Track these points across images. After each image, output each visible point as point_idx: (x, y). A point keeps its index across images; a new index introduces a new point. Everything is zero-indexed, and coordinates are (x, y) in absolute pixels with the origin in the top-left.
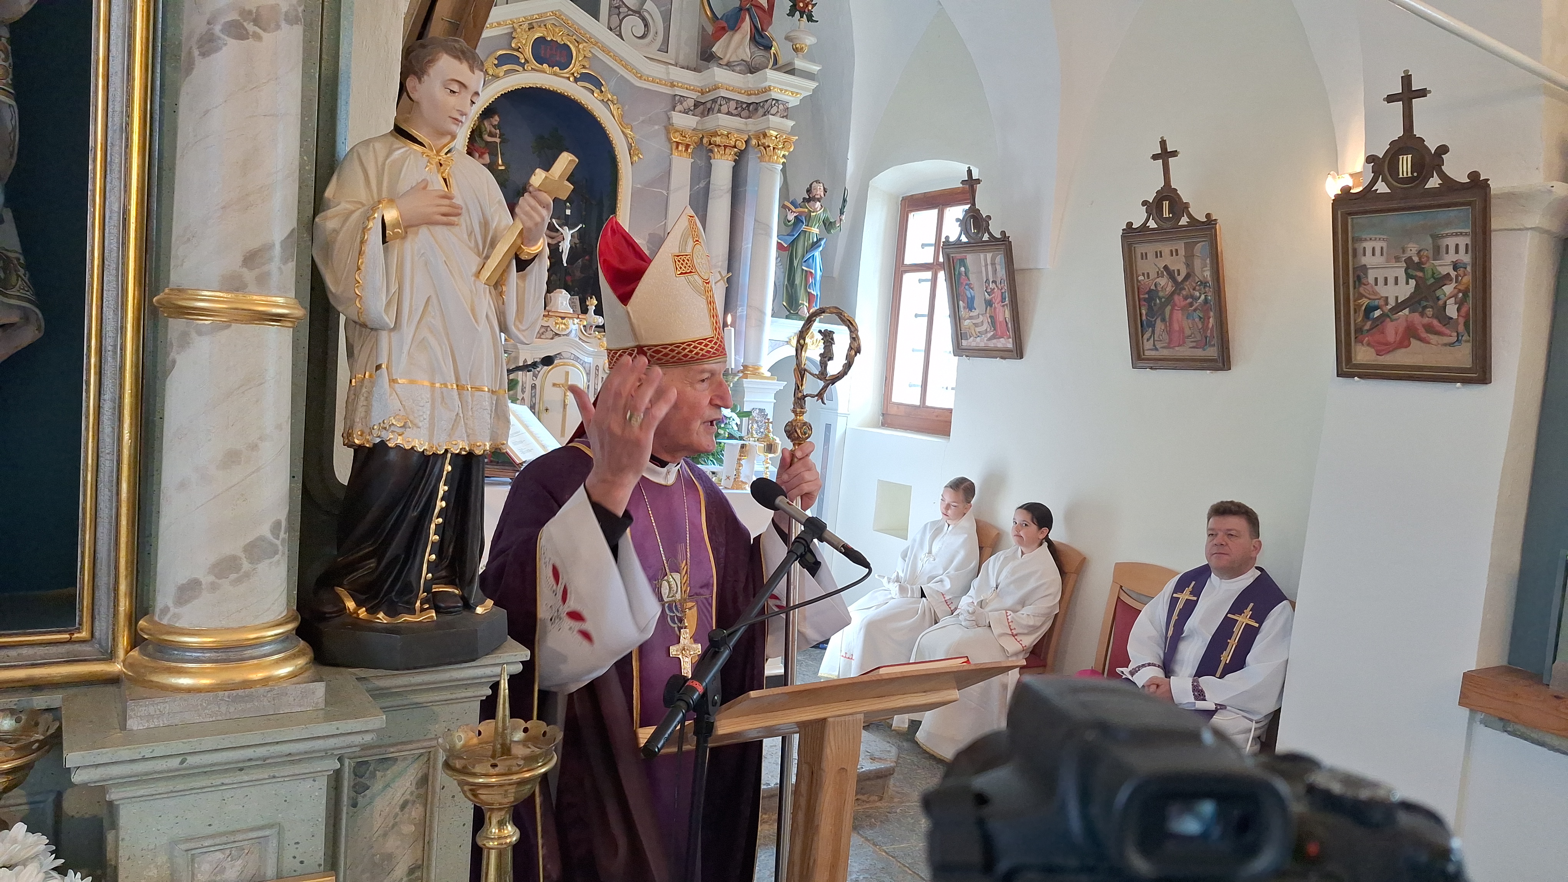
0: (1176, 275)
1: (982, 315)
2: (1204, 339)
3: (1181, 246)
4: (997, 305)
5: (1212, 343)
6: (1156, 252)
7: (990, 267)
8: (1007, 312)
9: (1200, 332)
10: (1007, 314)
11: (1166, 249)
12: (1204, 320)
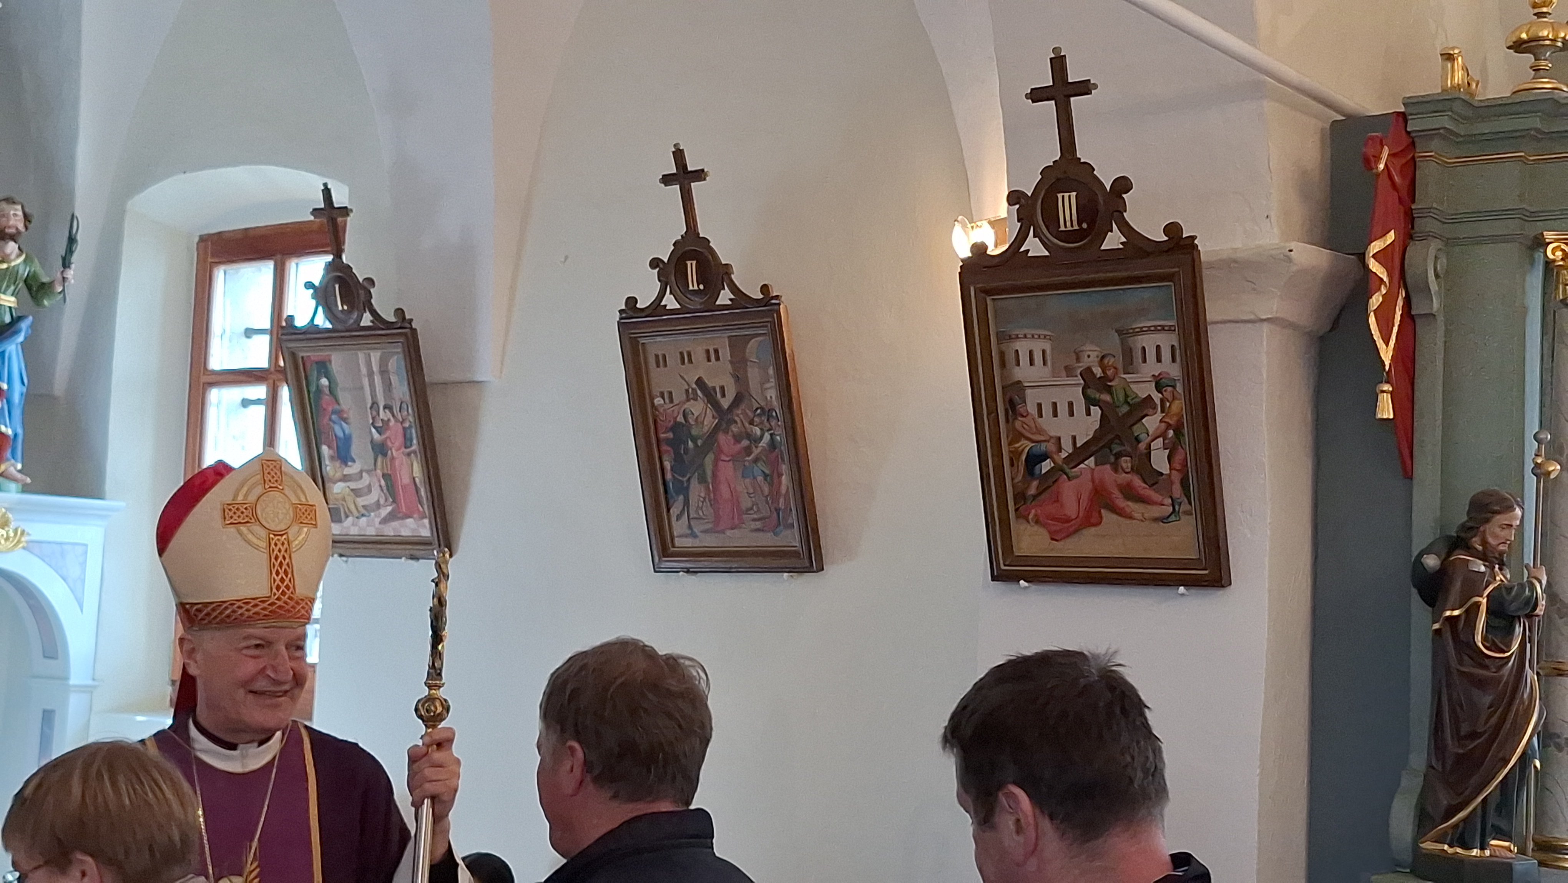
0: (719, 395)
1: (368, 472)
2: (775, 514)
3: (721, 342)
4: (396, 452)
5: (790, 521)
6: (682, 354)
7: (377, 379)
8: (415, 465)
9: (767, 502)
10: (417, 471)
11: (697, 345)
12: (772, 478)
